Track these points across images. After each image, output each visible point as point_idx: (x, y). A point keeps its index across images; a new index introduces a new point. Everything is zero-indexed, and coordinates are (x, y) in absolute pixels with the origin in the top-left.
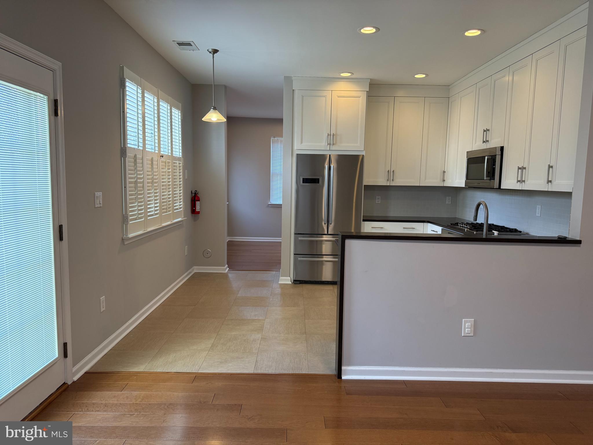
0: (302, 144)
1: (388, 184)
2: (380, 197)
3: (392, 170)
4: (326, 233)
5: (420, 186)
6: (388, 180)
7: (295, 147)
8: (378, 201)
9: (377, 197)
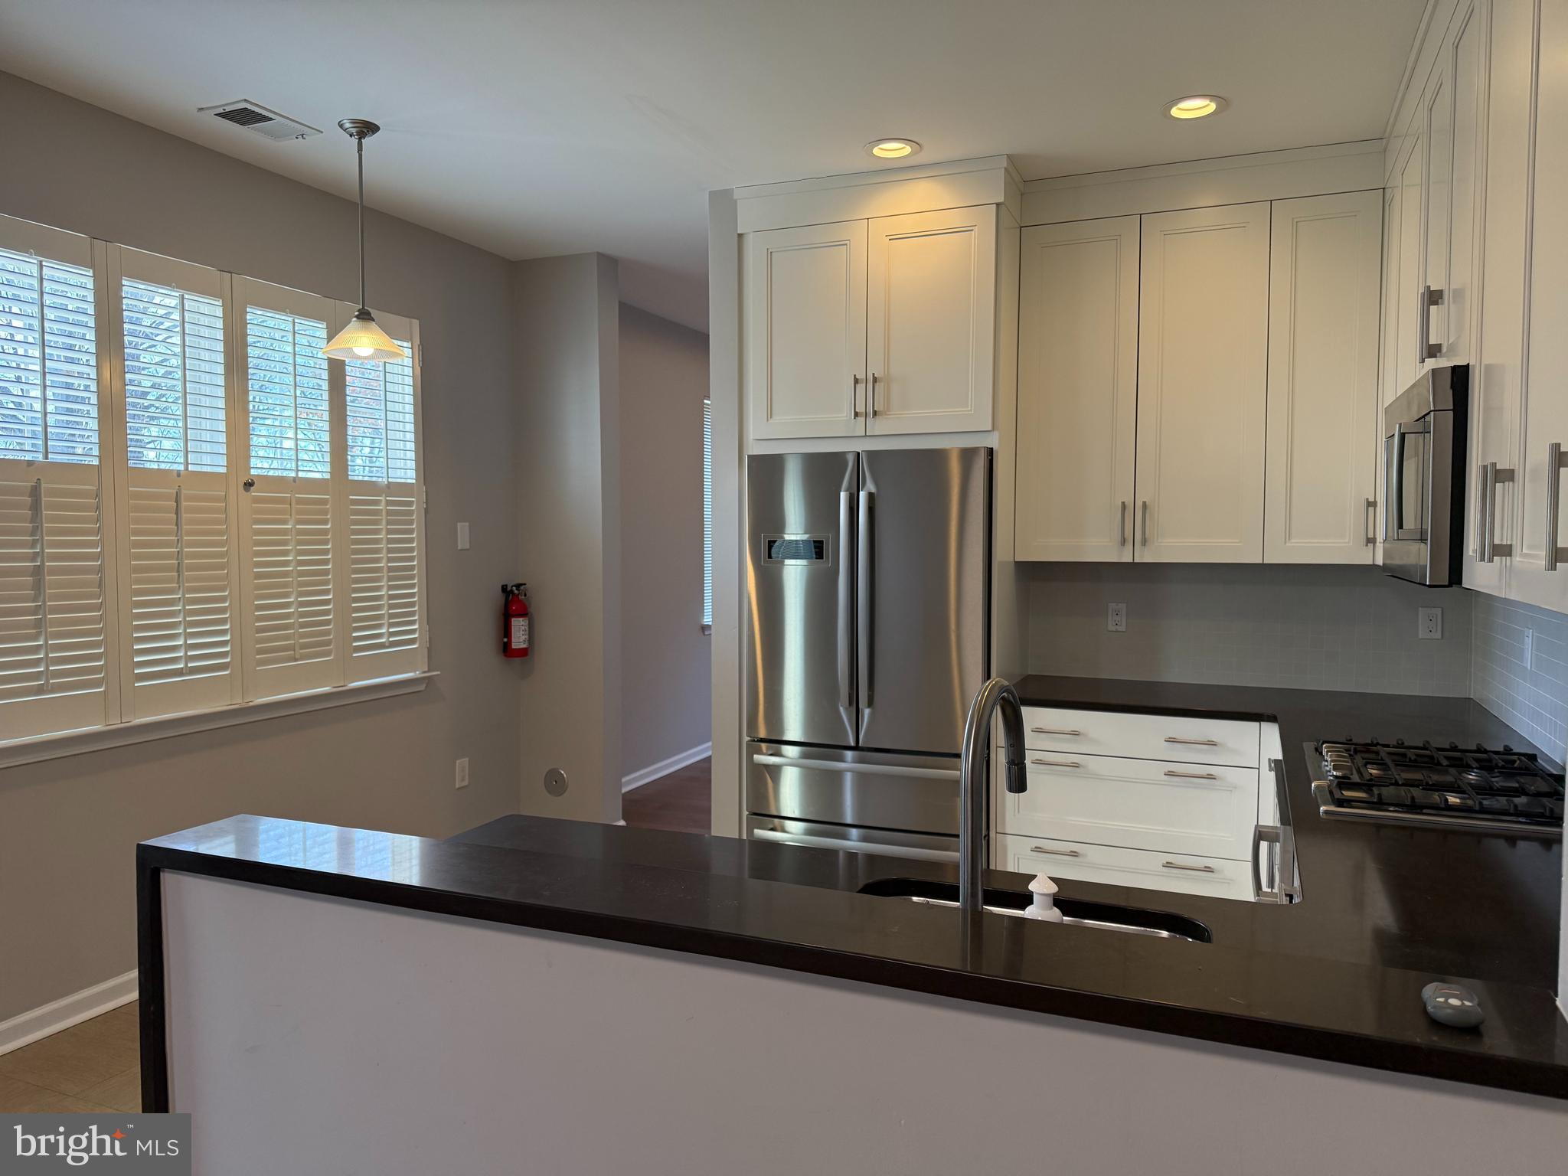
0: (770, 421)
1: (1127, 558)
2: (1123, 607)
3: (1139, 504)
4: (852, 743)
5: (1263, 565)
6: (1123, 542)
7: (752, 432)
8: (1117, 621)
9: (1112, 606)
